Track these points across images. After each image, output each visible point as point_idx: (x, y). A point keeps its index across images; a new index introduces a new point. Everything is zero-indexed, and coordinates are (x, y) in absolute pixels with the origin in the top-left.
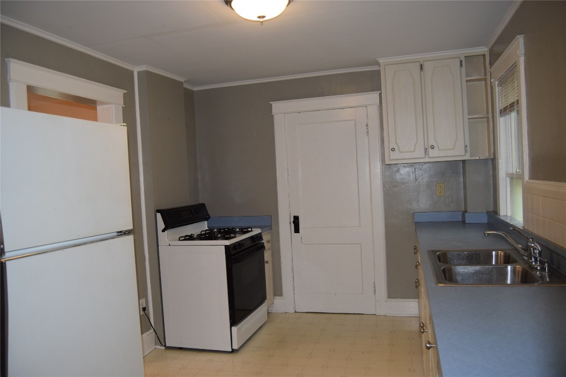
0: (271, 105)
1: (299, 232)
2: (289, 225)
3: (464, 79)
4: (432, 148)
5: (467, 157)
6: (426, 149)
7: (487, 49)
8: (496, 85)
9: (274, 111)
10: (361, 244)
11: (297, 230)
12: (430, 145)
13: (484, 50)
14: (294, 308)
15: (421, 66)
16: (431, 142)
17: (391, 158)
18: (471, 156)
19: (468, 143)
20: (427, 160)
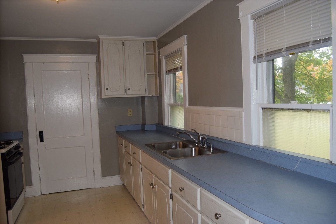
0: (23, 56)
1: (43, 142)
2: (36, 137)
3: (145, 53)
4: (129, 89)
5: (147, 95)
6: (125, 90)
7: (156, 39)
8: (163, 58)
9: (25, 61)
10: (85, 146)
11: (42, 140)
12: (127, 88)
13: (155, 39)
14: (41, 192)
15: (123, 43)
16: (128, 86)
17: (106, 94)
18: (148, 94)
19: (147, 88)
20: (126, 96)
